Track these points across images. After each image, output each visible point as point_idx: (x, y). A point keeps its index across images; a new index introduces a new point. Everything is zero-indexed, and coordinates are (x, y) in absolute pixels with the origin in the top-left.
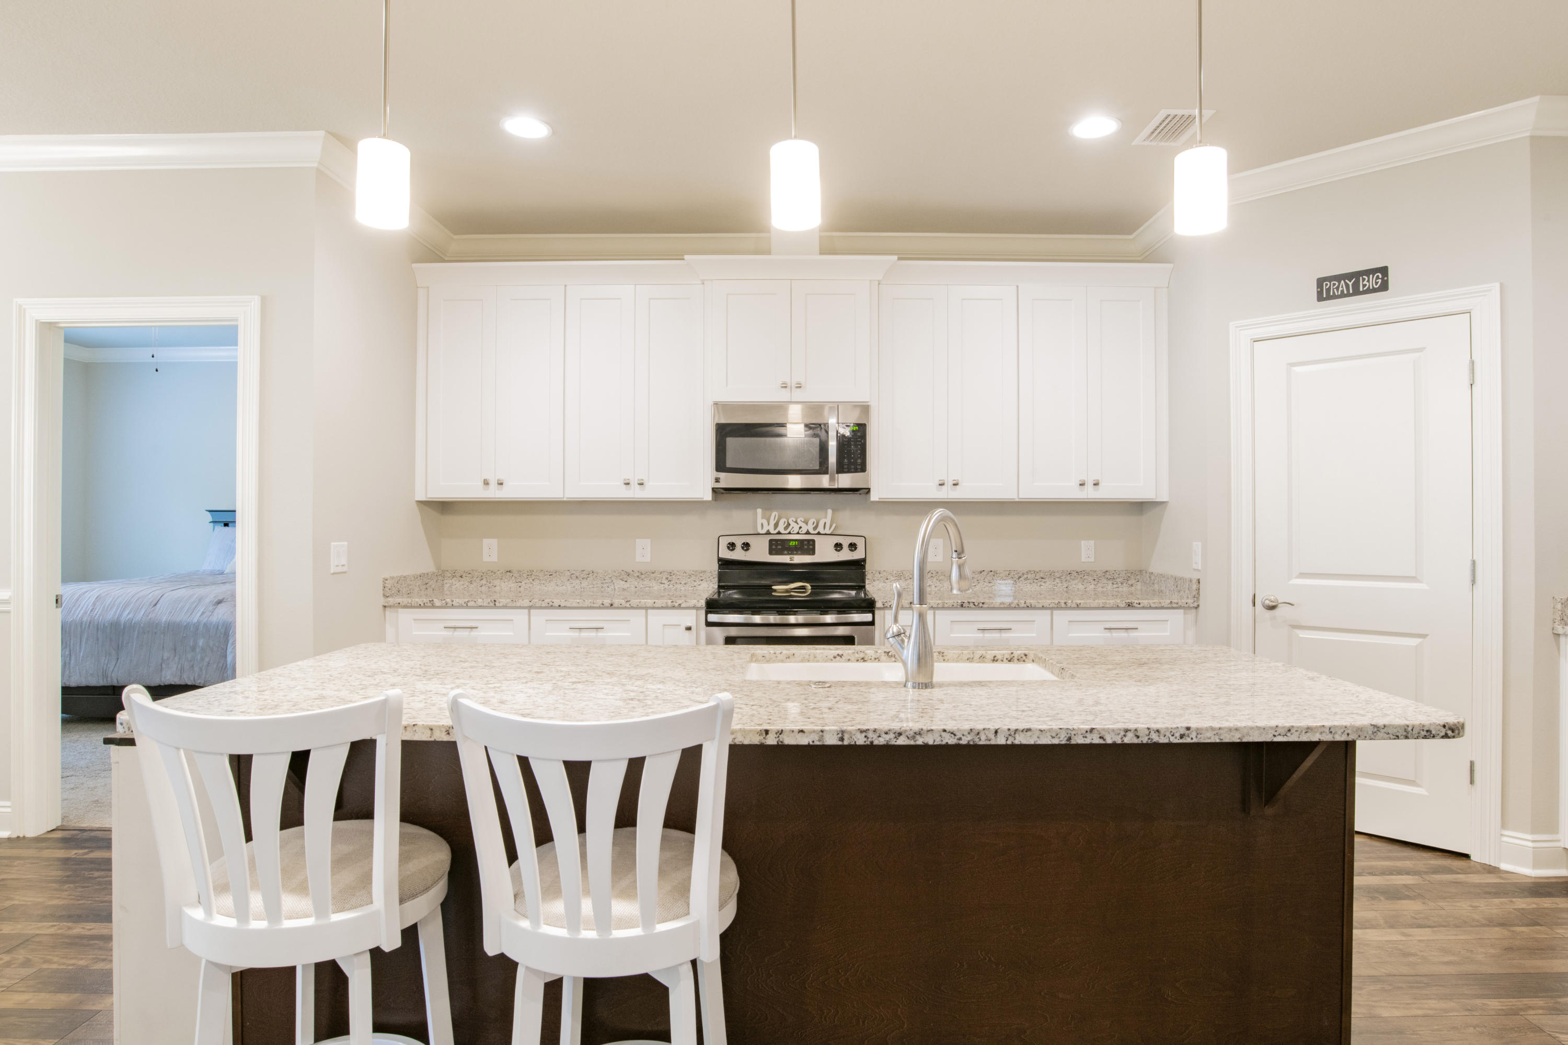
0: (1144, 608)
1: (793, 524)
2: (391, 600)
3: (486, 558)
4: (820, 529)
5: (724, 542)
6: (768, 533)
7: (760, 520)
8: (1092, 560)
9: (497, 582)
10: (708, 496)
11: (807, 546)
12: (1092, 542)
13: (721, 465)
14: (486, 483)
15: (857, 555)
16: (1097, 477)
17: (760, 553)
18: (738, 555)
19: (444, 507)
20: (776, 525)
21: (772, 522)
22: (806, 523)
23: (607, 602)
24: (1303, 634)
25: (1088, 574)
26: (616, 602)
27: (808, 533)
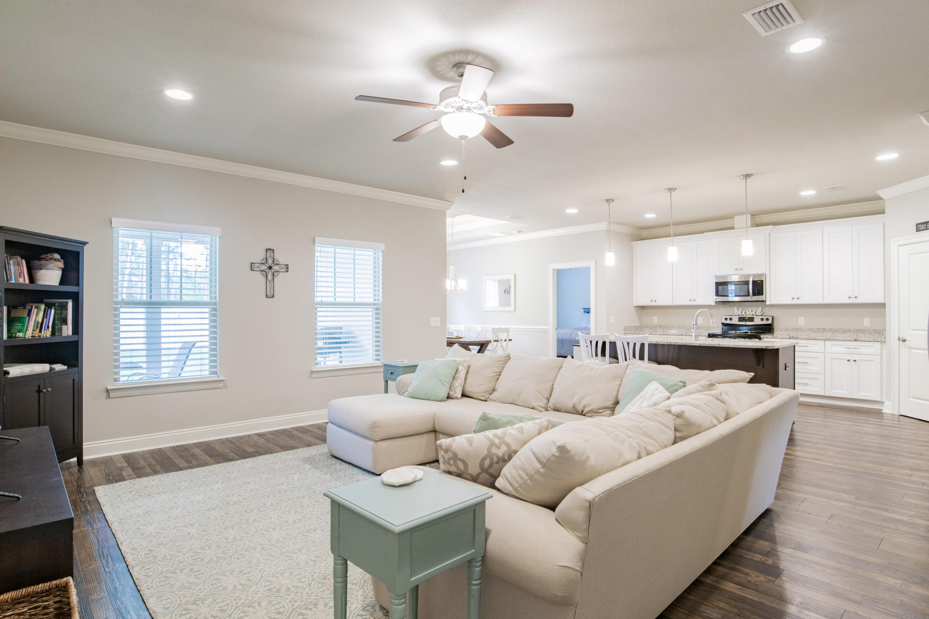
0: (862, 341)
1: (747, 312)
2: (626, 332)
3: (654, 322)
4: (757, 314)
5: (724, 317)
6: (739, 315)
7: (736, 311)
8: (869, 325)
9: (657, 329)
10: (714, 304)
11: (751, 319)
12: (869, 319)
13: (717, 294)
14: (652, 301)
15: (770, 322)
16: (857, 295)
17: (735, 321)
18: (728, 322)
19: (643, 307)
20: (742, 312)
21: (740, 311)
22: (752, 311)
23: (680, 334)
24: (913, 351)
25: (866, 331)
26: (683, 334)
27: (753, 315)
